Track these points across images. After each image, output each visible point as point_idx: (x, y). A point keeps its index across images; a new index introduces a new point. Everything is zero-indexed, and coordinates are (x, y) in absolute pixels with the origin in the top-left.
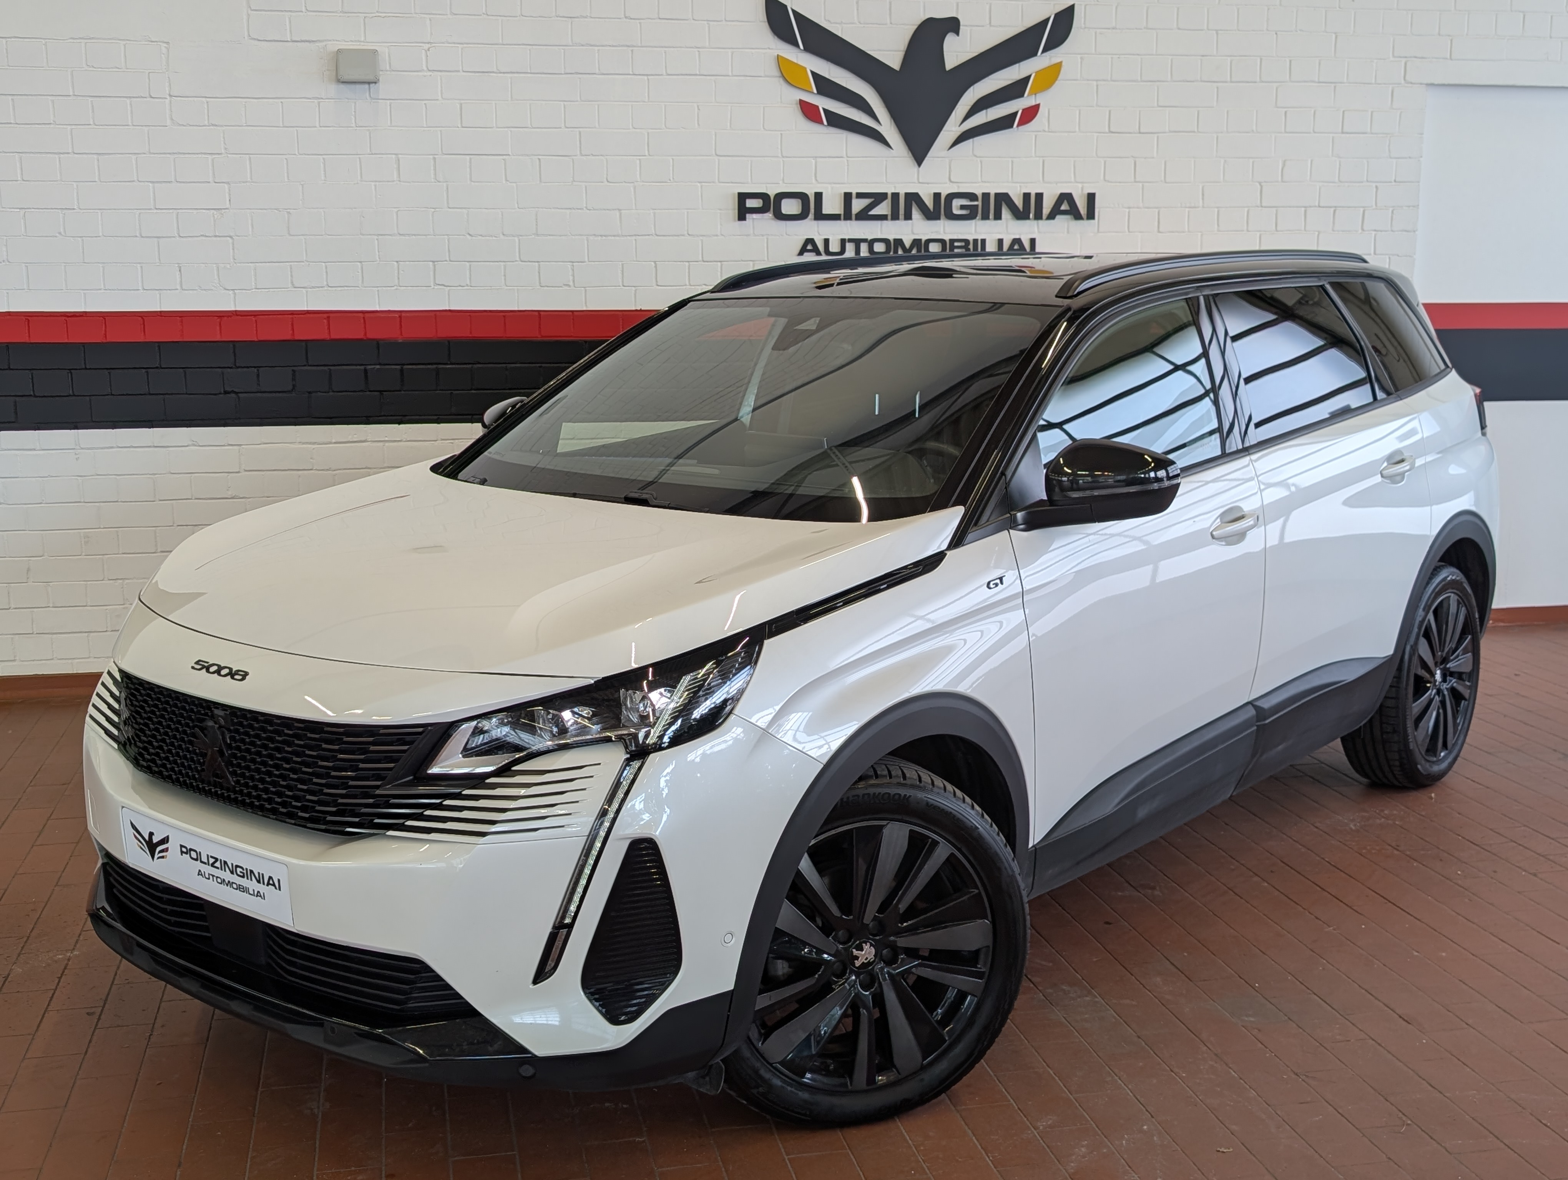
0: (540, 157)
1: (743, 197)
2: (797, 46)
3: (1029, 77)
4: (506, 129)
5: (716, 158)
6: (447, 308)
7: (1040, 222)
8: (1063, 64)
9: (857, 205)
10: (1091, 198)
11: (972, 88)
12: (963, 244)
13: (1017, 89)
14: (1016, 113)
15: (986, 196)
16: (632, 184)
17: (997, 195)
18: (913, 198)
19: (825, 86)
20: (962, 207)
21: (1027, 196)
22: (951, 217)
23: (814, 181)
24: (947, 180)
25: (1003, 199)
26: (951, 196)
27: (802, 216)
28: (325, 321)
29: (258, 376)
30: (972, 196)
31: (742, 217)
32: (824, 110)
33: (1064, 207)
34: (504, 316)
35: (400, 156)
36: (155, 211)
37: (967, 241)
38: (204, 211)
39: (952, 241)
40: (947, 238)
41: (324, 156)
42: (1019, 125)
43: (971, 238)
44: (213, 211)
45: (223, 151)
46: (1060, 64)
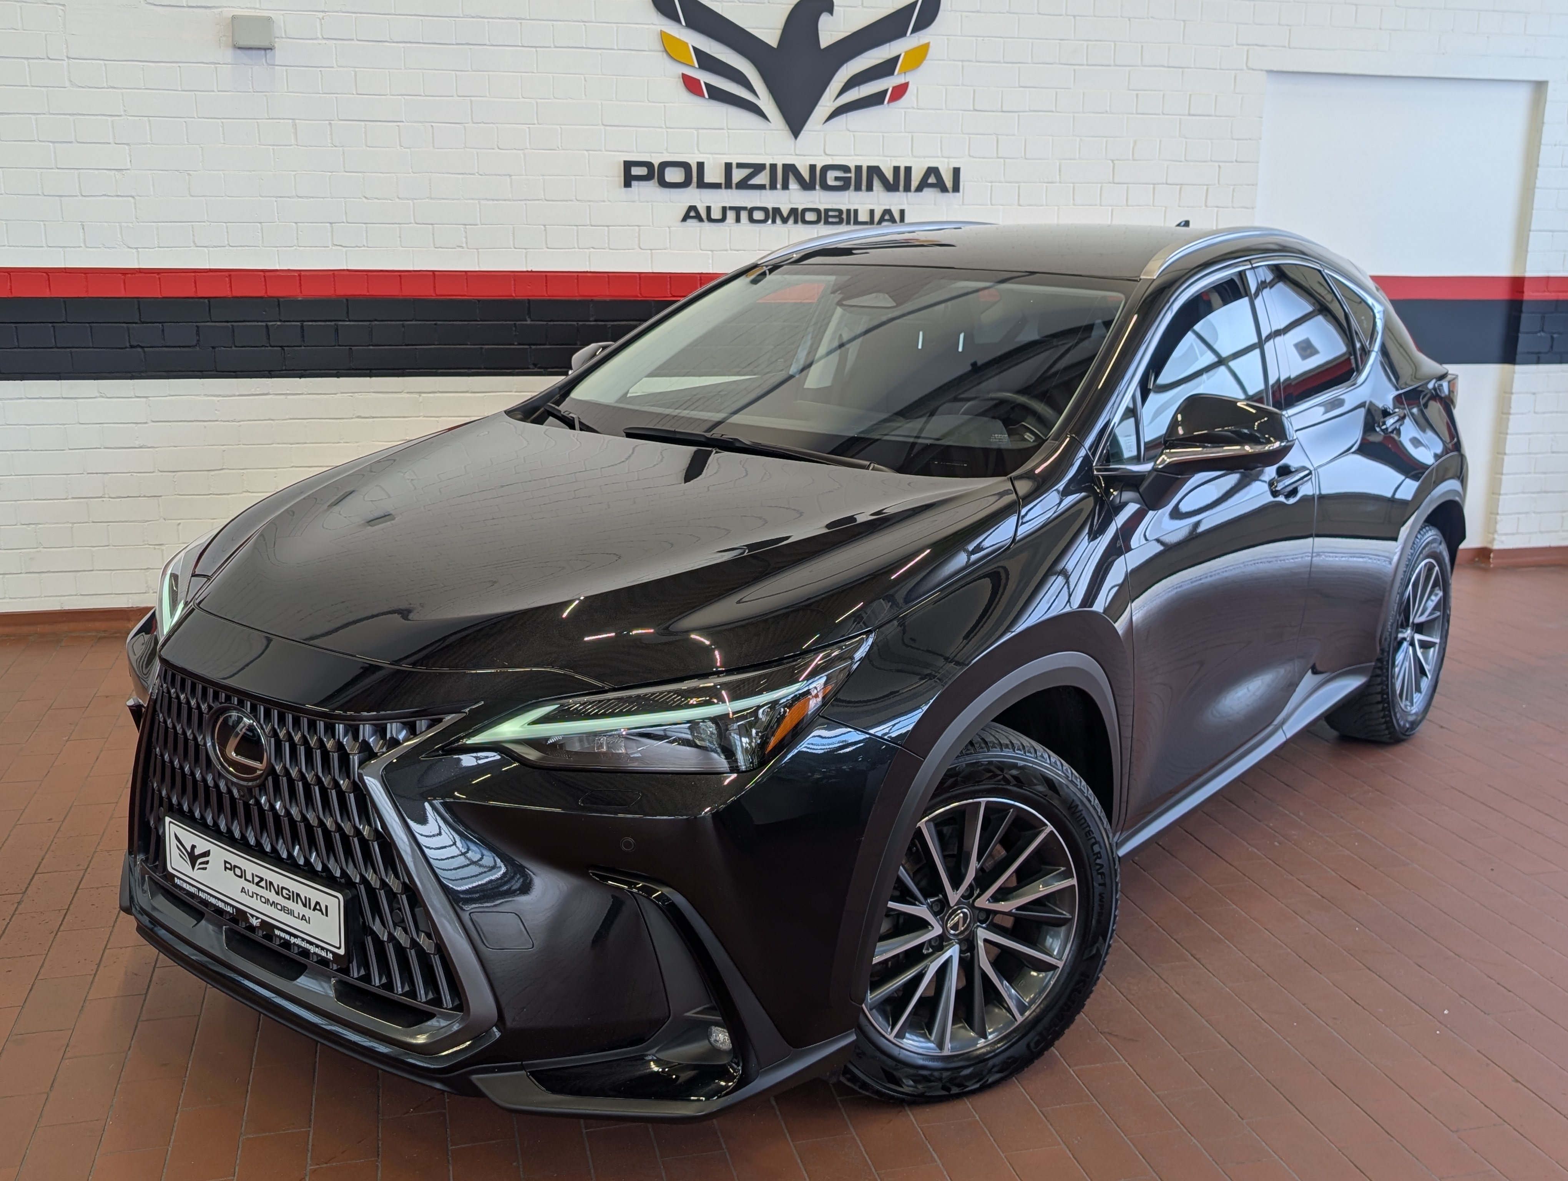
0: (433, 124)
1: (628, 165)
2: (679, 21)
3: (898, 57)
4: (400, 97)
5: (602, 127)
6: (345, 268)
7: (909, 194)
8: (931, 45)
9: (738, 175)
10: (956, 172)
11: (845, 65)
12: (837, 214)
13: (887, 68)
14: (886, 91)
15: (859, 168)
16: (522, 151)
17: (869, 168)
18: (789, 169)
19: (706, 62)
20: (837, 179)
21: (896, 169)
22: (825, 187)
23: (696, 151)
24: (822, 153)
25: (874, 171)
26: (826, 169)
27: (686, 184)
28: (227, 279)
29: (163, 331)
30: (846, 169)
31: (627, 184)
32: (706, 84)
33: (932, 180)
34: (400, 276)
35: (297, 121)
36: (57, 170)
37: (840, 211)
38: (105, 171)
39: (827, 211)
40: (822, 207)
41: (223, 120)
42: (889, 102)
43: (844, 208)
44: (114, 172)
45: (122, 113)
46: (927, 46)
